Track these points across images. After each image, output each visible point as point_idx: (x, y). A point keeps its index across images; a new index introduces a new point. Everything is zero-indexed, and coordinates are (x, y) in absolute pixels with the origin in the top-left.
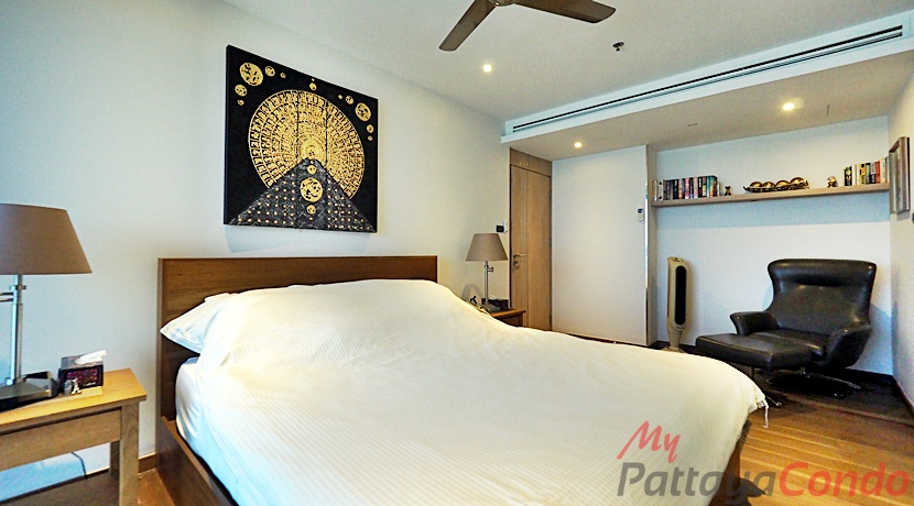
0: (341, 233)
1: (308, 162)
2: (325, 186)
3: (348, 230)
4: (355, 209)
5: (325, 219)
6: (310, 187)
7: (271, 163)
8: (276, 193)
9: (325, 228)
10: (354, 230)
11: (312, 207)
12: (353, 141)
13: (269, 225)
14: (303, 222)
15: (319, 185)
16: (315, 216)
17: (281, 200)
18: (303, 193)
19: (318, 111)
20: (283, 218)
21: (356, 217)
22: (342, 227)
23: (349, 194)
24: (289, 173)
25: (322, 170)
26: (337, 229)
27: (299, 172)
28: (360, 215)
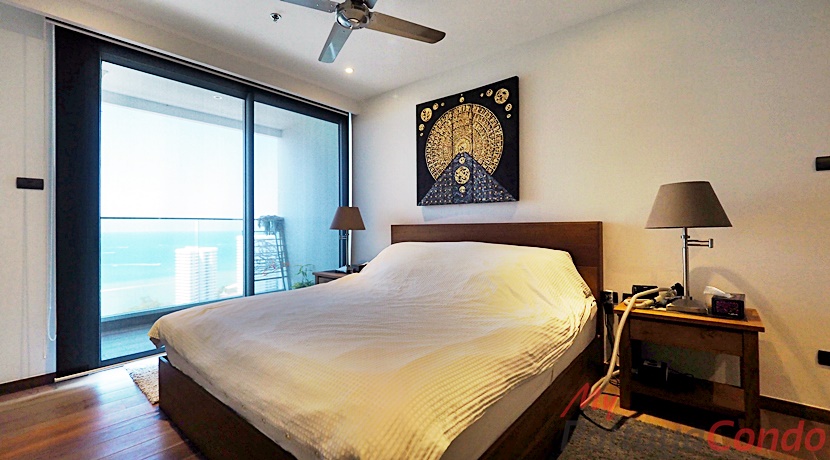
0: (483, 205)
1: (459, 156)
2: (471, 170)
3: (490, 202)
4: (495, 182)
5: (472, 194)
6: (461, 174)
7: (437, 164)
8: (440, 183)
9: (471, 202)
10: (495, 201)
11: (463, 188)
12: (493, 126)
13: (437, 204)
14: (457, 200)
15: (467, 170)
16: (465, 194)
17: (443, 186)
18: (457, 179)
19: (466, 115)
20: (444, 198)
21: (496, 189)
22: (484, 199)
23: (490, 171)
24: (447, 167)
25: (469, 159)
26: (481, 202)
27: (454, 165)
28: (500, 187)
